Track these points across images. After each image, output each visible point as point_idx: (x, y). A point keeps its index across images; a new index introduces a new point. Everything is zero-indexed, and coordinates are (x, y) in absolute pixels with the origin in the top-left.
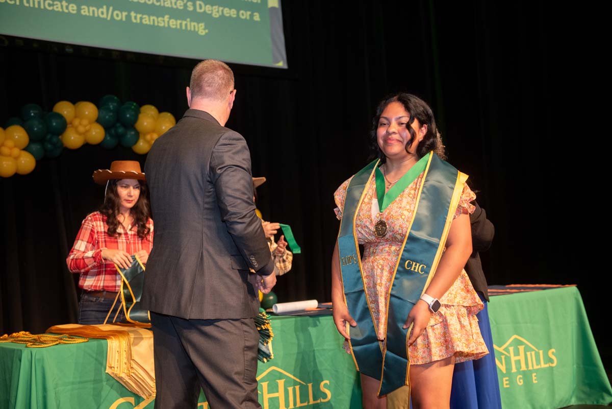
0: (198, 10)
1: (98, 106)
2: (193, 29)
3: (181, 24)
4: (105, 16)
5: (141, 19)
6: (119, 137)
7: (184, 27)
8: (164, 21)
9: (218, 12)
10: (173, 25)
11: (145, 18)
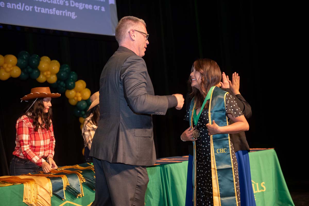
0: (71, 5)
1: (17, 57)
2: (68, 15)
3: (62, 13)
4: (20, 8)
5: (40, 10)
6: (29, 74)
7: (64, 15)
8: (53, 11)
9: (82, 6)
10: (58, 13)
11: (42, 10)
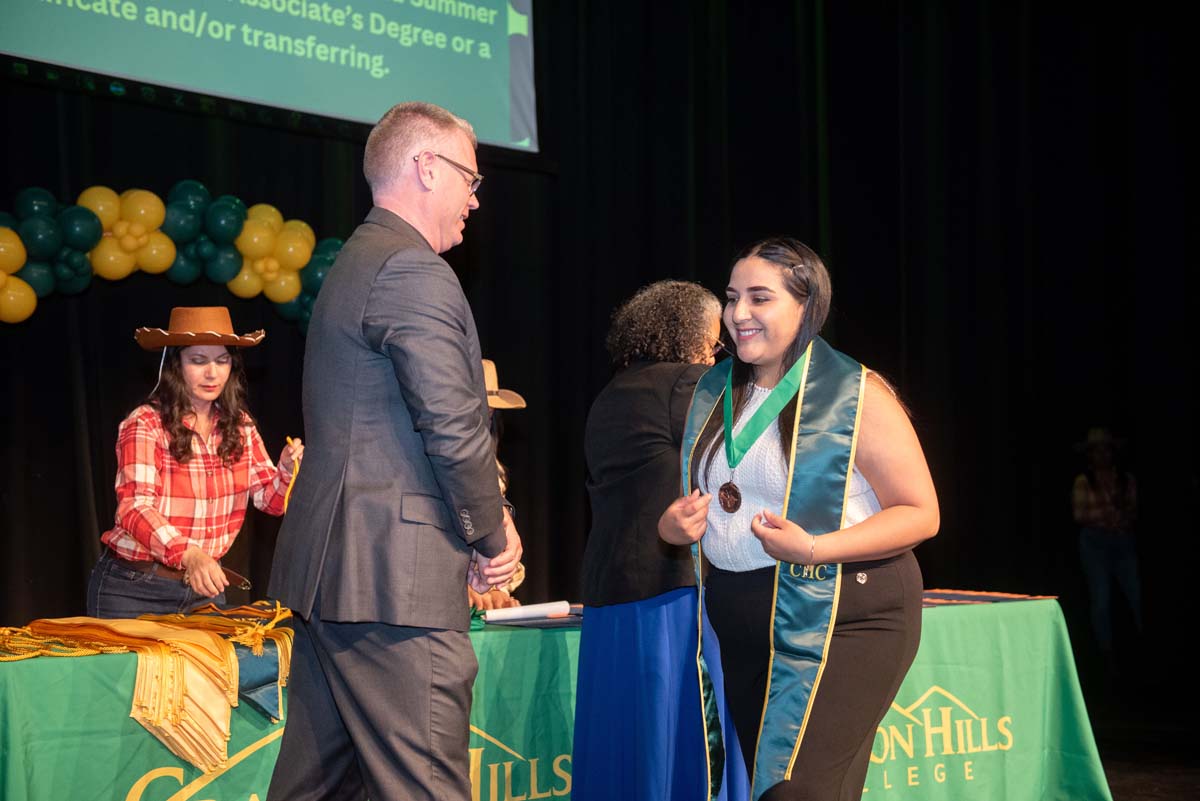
0: (373, 30)
1: (166, 201)
2: (360, 65)
3: (338, 55)
4: (191, 29)
5: (262, 39)
6: (203, 262)
7: (343, 61)
8: (305, 47)
9: (411, 36)
10: (323, 55)
11: (269, 38)
